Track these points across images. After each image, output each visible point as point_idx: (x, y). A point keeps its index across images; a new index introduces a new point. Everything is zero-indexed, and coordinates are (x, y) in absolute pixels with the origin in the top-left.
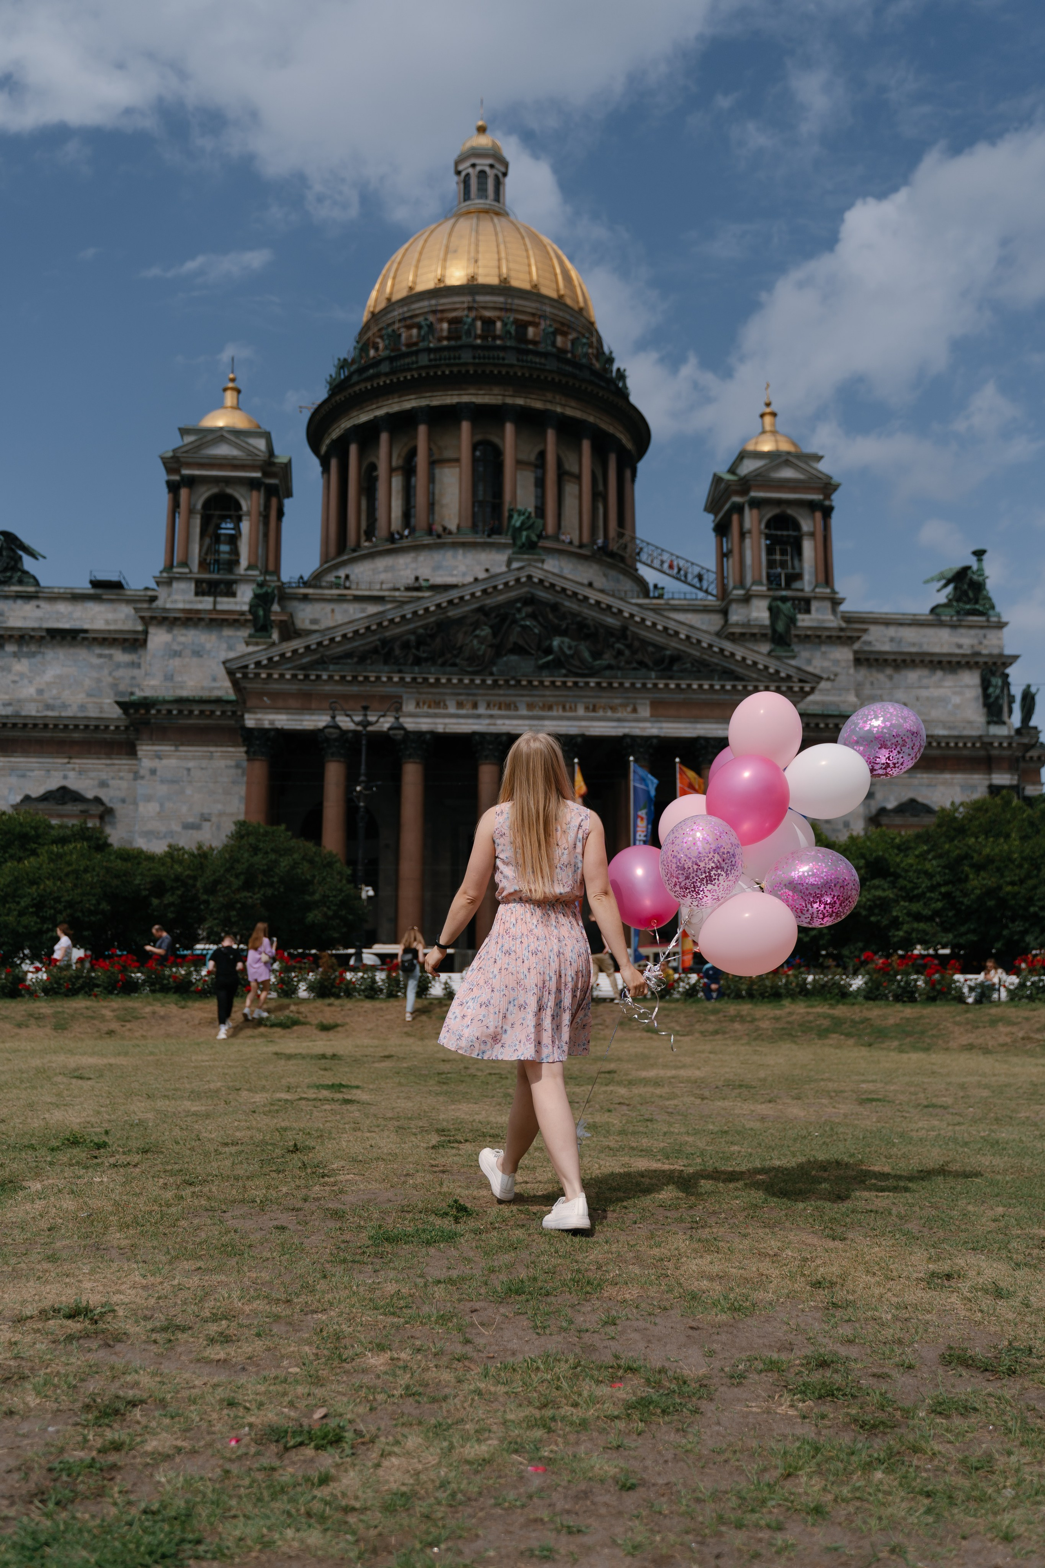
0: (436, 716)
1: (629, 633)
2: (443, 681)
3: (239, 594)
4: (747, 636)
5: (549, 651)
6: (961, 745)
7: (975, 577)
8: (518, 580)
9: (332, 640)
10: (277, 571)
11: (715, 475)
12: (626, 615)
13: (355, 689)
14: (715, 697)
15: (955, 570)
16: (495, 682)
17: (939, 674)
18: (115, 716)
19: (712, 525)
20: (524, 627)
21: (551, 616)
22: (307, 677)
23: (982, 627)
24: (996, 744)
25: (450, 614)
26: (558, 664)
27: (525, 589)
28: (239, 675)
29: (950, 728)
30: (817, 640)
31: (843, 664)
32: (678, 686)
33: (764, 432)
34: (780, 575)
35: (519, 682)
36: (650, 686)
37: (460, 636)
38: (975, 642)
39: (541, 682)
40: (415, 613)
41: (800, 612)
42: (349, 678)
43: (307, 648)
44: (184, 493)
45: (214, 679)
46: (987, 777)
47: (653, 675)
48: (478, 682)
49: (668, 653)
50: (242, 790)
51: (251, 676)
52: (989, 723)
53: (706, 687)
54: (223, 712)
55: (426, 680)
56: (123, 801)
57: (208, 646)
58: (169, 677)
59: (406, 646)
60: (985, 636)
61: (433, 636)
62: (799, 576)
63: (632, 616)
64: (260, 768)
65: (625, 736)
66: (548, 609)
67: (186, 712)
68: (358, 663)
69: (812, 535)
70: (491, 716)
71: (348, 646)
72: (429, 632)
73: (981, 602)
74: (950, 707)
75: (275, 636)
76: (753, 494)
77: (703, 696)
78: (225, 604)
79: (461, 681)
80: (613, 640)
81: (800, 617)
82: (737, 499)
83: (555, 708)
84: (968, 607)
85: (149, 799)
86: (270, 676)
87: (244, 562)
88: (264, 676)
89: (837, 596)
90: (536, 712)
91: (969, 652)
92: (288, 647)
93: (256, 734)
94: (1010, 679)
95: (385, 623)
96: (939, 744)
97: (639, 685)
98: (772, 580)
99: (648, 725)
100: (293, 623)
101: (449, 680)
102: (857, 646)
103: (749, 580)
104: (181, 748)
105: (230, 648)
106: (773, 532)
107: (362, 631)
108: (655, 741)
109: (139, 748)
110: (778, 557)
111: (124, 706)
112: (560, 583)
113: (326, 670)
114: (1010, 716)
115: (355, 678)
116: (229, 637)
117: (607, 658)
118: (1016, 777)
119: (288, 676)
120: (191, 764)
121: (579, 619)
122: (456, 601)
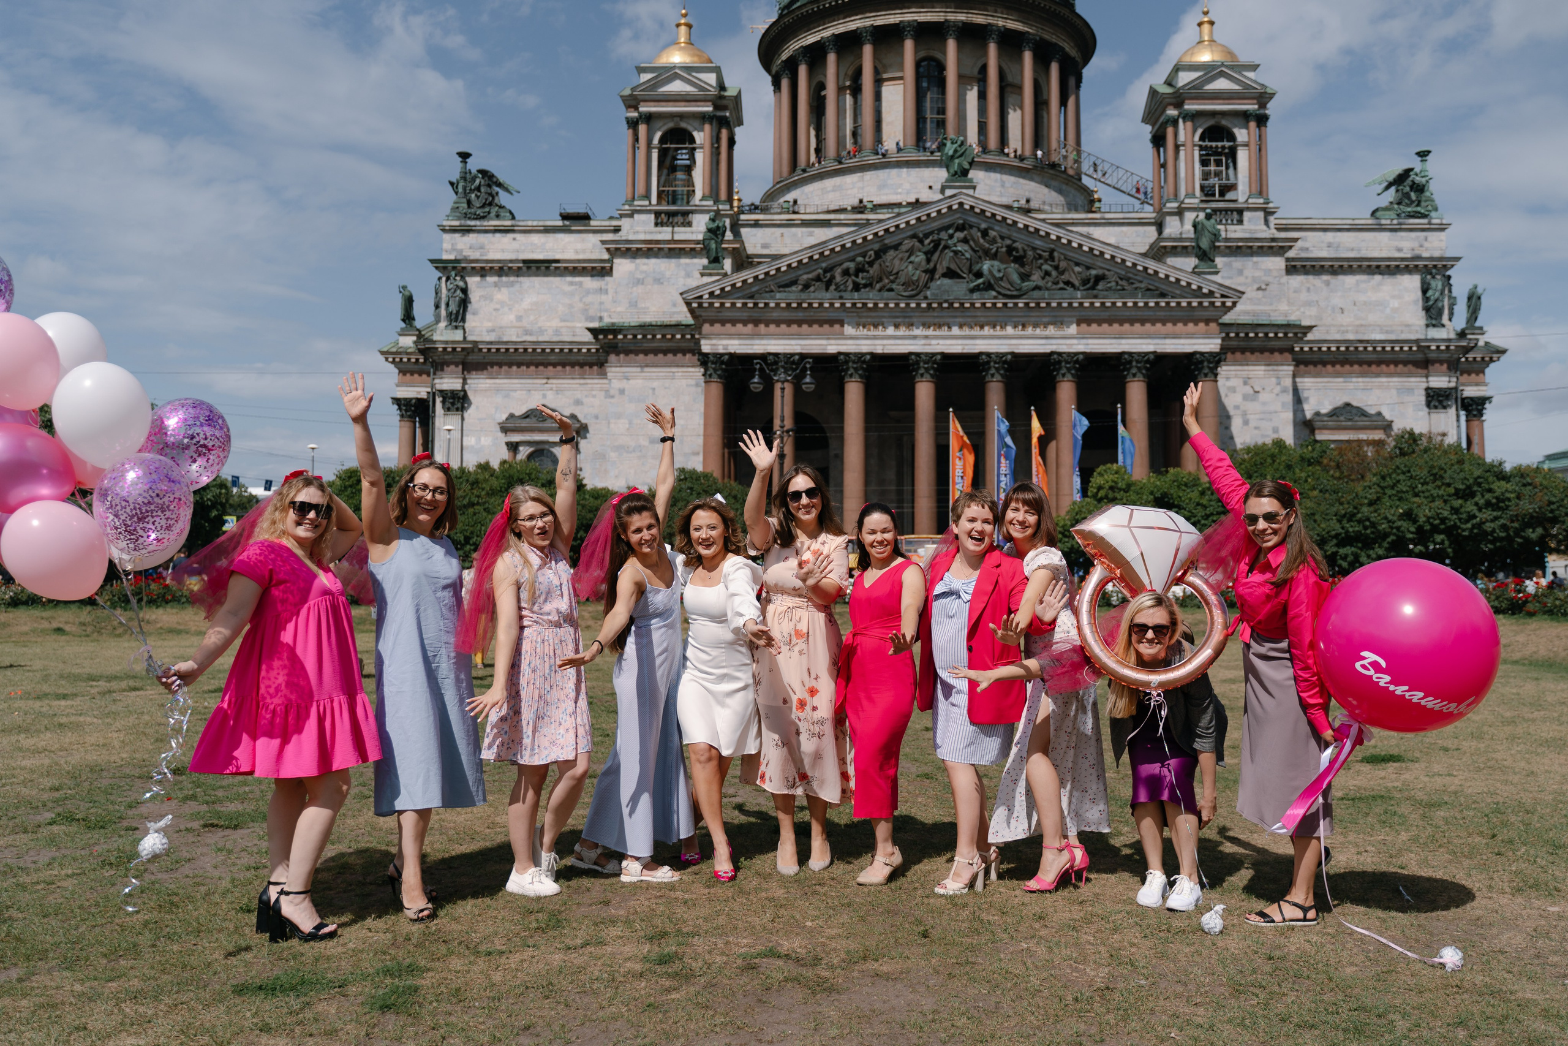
0: (875, 338)
1: (1056, 254)
2: (881, 305)
3: (694, 224)
4: (1179, 250)
5: (979, 275)
6: (1397, 349)
7: (1418, 179)
8: (950, 208)
9: (778, 270)
10: (730, 199)
11: (1151, 87)
12: (1053, 237)
13: (800, 315)
14: (1140, 313)
15: (1397, 173)
16: (929, 305)
17: (1378, 278)
18: (586, 340)
19: (1149, 136)
20: (956, 252)
21: (981, 241)
22: (756, 304)
23: (1423, 230)
24: (1433, 348)
25: (886, 242)
26: (988, 287)
27: (958, 215)
28: (695, 305)
29: (1387, 332)
30: (1249, 251)
31: (1275, 273)
32: (1103, 304)
33: (1201, 42)
34: (1214, 186)
35: (951, 304)
36: (1076, 305)
37: (897, 262)
38: (1416, 245)
39: (973, 304)
40: (854, 242)
41: (1233, 224)
42: (794, 305)
43: (756, 278)
44: (642, 129)
45: (674, 305)
46: (1424, 379)
47: (1079, 294)
48: (913, 305)
49: (1094, 272)
50: (700, 406)
51: (705, 305)
52: (1427, 326)
53: (1130, 304)
54: (683, 336)
55: (865, 304)
56: (597, 417)
57: (668, 274)
58: (633, 304)
59: (846, 273)
60: (1426, 239)
61: (871, 264)
62: (1233, 187)
63: (1059, 238)
64: (716, 389)
65: (1052, 353)
66: (979, 234)
67: (649, 337)
68: (802, 291)
69: (1246, 145)
70: (926, 337)
71: (792, 276)
72: (867, 259)
73: (1423, 204)
74: (1388, 311)
75: (728, 264)
76: (1186, 107)
77: (1128, 313)
78: (682, 234)
79: (897, 305)
80: (1041, 261)
81: (1230, 227)
82: (1172, 112)
83: (986, 328)
84: (1409, 209)
85: (619, 416)
86: (722, 304)
87: (699, 194)
88: (717, 305)
89: (1271, 205)
90: (966, 331)
91: (1409, 256)
92: (738, 278)
93: (711, 358)
94: (1452, 282)
95: (827, 253)
96: (1374, 348)
97: (1065, 305)
98: (1207, 192)
99: (1075, 341)
100: (745, 249)
101: (886, 305)
102: (1291, 254)
103: (1182, 193)
104: (646, 369)
105: (688, 275)
106: (1207, 143)
107: (805, 261)
108: (1081, 357)
109: (608, 369)
110: (1212, 168)
111: (594, 332)
112: (990, 210)
113: (773, 298)
114: (1450, 320)
115: (799, 304)
116: (687, 264)
117: (1036, 278)
118: (1454, 379)
119: (739, 305)
120: (655, 384)
121: (1008, 242)
122: (892, 229)
